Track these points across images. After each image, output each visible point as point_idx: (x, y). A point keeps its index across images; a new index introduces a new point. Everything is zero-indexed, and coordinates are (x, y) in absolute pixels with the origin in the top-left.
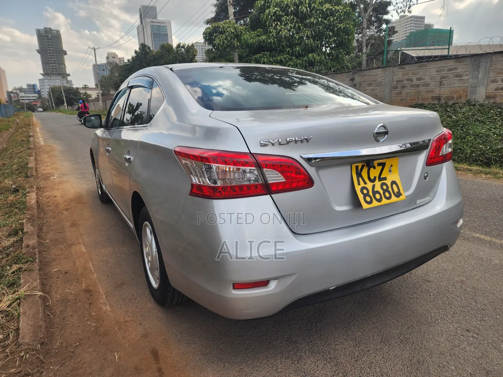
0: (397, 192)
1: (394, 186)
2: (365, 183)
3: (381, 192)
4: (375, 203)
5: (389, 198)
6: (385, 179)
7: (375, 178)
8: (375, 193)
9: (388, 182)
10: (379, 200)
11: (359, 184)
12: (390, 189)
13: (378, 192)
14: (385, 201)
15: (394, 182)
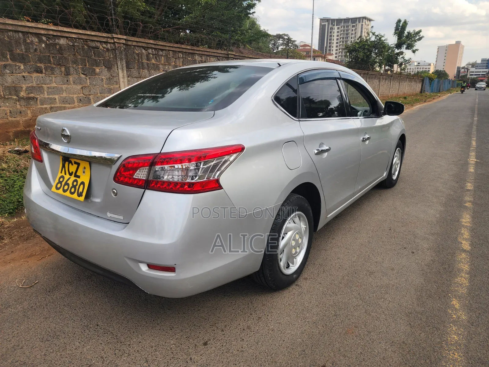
0: (80, 192)
1: (82, 186)
2: (65, 174)
3: (71, 185)
4: (60, 191)
5: (72, 193)
6: (79, 177)
7: (72, 172)
8: (66, 184)
9: (80, 181)
10: (65, 191)
11: (61, 173)
12: (77, 187)
13: (68, 185)
14: (68, 194)
15: (83, 183)
